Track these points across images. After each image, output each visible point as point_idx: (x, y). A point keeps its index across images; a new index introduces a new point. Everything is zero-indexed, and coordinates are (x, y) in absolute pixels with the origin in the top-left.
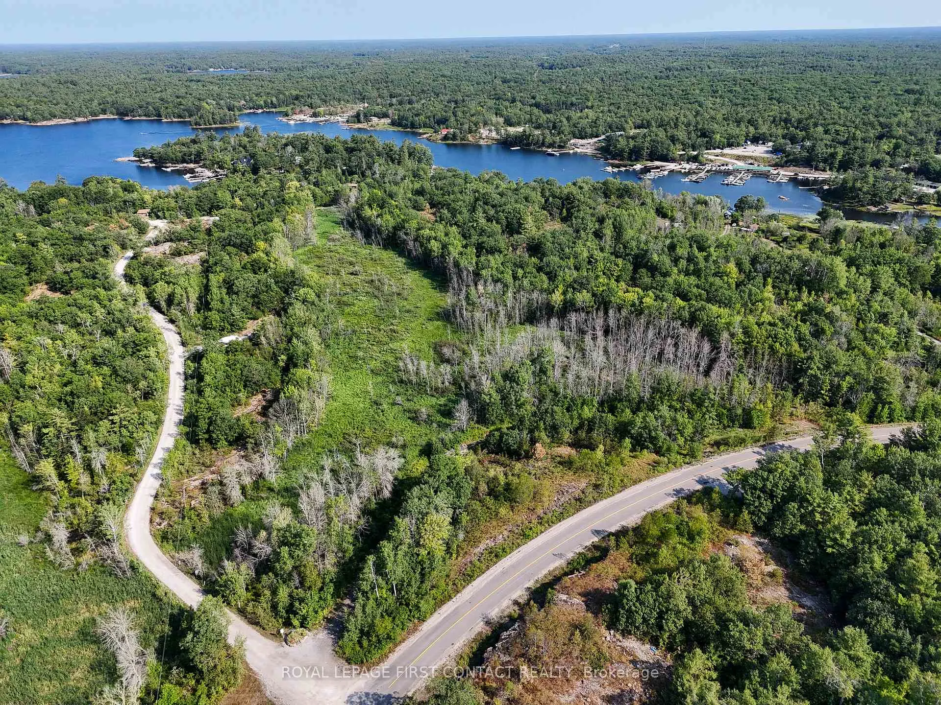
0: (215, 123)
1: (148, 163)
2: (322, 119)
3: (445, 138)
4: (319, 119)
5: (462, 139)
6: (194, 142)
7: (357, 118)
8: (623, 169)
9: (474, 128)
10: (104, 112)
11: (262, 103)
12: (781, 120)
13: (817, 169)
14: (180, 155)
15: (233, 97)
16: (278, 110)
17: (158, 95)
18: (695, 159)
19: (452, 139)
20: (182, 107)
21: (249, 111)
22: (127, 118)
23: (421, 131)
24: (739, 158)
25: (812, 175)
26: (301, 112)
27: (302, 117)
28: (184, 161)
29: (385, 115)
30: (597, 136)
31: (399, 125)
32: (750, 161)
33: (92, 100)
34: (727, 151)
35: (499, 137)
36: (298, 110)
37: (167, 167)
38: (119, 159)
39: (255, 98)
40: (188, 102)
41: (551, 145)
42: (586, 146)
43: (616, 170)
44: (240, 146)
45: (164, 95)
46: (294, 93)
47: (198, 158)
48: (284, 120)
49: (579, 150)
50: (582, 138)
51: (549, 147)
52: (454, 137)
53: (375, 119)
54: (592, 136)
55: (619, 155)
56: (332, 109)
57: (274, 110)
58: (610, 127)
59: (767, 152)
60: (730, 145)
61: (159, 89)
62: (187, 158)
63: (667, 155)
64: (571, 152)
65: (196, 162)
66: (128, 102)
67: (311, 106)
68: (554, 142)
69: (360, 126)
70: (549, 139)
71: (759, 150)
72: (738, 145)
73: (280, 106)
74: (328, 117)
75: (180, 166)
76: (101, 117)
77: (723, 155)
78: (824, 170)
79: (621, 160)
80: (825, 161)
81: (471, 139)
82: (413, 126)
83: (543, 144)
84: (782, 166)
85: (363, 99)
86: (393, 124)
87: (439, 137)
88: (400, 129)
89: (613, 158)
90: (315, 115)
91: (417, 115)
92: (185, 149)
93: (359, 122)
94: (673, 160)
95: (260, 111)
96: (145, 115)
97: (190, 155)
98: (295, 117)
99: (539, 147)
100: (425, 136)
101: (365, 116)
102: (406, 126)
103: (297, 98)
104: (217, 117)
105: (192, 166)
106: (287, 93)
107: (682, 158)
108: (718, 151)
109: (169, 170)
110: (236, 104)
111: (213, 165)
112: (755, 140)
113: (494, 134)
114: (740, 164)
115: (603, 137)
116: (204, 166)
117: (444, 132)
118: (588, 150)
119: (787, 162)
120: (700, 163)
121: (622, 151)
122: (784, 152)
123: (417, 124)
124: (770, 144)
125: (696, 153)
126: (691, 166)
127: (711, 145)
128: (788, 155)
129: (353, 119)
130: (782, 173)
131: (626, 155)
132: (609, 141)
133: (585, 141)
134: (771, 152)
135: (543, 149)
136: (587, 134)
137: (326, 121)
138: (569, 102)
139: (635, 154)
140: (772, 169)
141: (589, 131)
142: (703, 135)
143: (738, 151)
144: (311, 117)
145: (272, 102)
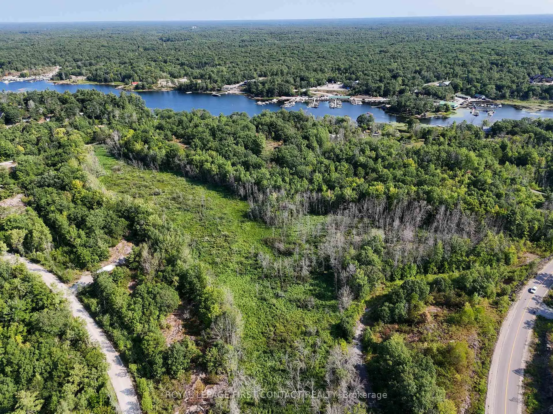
3: (137, 88)
4: (26, 79)
5: (149, 89)
7: (60, 76)
8: (267, 102)
9: (155, 81)
12: (336, 69)
13: (373, 96)
18: (305, 94)
19: (141, 89)
23: (113, 84)
24: (328, 92)
25: (372, 99)
26: (10, 74)
27: (11, 77)
29: (80, 74)
30: (238, 83)
31: (95, 80)
32: (335, 93)
34: (319, 88)
35: (174, 86)
36: (7, 73)
41: (213, 89)
42: (234, 89)
43: (264, 103)
49: (231, 92)
50: (229, 84)
51: (211, 91)
52: (143, 87)
53: (73, 77)
54: (235, 83)
55: (259, 94)
56: (34, 71)
58: (244, 77)
59: (340, 87)
60: (319, 85)
63: (288, 92)
64: (226, 93)
67: (17, 70)
68: (214, 88)
69: (64, 82)
70: (210, 86)
71: (336, 87)
72: (324, 84)
74: (33, 76)
77: (319, 91)
78: (376, 96)
79: (262, 97)
80: (376, 91)
81: (154, 88)
82: (106, 80)
83: (207, 89)
84: (354, 95)
85: (54, 64)
86: (89, 79)
87: (132, 87)
88: (96, 83)
89: (257, 95)
90: (22, 76)
91: (107, 73)
93: (62, 79)
94: (293, 95)
98: (5, 78)
99: (204, 91)
100: (120, 87)
101: (66, 75)
102: (100, 81)
107: (297, 94)
108: (314, 88)
112: (330, 81)
113: (170, 84)
114: (330, 96)
115: (242, 83)
117: (135, 84)
118: (237, 92)
119: (355, 93)
120: (309, 96)
121: (262, 91)
122: (351, 87)
123: (109, 79)
124: (339, 83)
125: (304, 90)
126: (305, 98)
127: (309, 85)
128: (354, 89)
129: (56, 77)
130: (356, 99)
131: (265, 94)
132: (249, 85)
133: (231, 86)
134: (343, 87)
135: (208, 92)
136: (231, 81)
137: (34, 80)
138: (204, 62)
139: (270, 93)
140: (349, 97)
141: (233, 79)
142: (302, 79)
143: (324, 88)
144: (19, 77)
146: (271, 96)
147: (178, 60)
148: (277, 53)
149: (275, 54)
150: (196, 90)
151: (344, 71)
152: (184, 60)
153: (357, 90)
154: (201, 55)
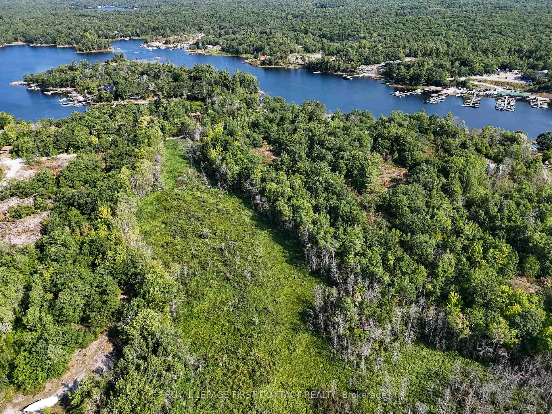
0: (94, 49)
1: (34, 87)
2: (172, 46)
3: (263, 63)
4: (169, 46)
5: (276, 64)
6: (71, 69)
7: (197, 45)
8: (408, 93)
9: (284, 55)
10: (16, 40)
11: (129, 32)
14: (58, 80)
15: (108, 28)
16: (141, 38)
17: (56, 27)
18: (463, 85)
19: (268, 64)
20: (71, 37)
21: (120, 39)
22: (32, 45)
23: (244, 56)
24: (497, 83)
26: (157, 40)
27: (157, 44)
28: (62, 86)
29: (217, 44)
30: (378, 63)
31: (228, 51)
32: (508, 87)
33: (7, 31)
34: (485, 77)
35: (303, 63)
36: (154, 39)
37: (48, 91)
38: (13, 83)
39: (125, 29)
40: (76, 33)
41: (345, 70)
42: (371, 71)
43: (403, 94)
44: (106, 73)
45: (60, 27)
46: (153, 25)
47: (73, 83)
48: (144, 46)
49: (366, 75)
50: (367, 64)
51: (343, 72)
52: (270, 63)
53: (210, 46)
54: (374, 63)
55: (401, 80)
56: (179, 38)
57: (138, 38)
58: (387, 56)
59: (517, 78)
60: (487, 72)
61: (58, 23)
62: (64, 83)
63: (440, 81)
64: (361, 76)
65: (72, 86)
66: (33, 32)
67: (164, 36)
68: (347, 68)
69: (199, 51)
70: (343, 66)
71: (510, 77)
72: (493, 72)
73: (142, 35)
74: (176, 44)
75: (59, 90)
76: (14, 43)
77: (484, 81)
79: (403, 85)
81: (282, 64)
82: (238, 52)
83: (339, 69)
84: (536, 92)
85: (200, 31)
86: (223, 50)
87: (259, 62)
88: (228, 54)
89: (397, 82)
90: (167, 43)
91: (241, 44)
92: (63, 76)
93: (198, 48)
94: (445, 86)
95: (128, 39)
96: (45, 43)
97: (67, 81)
98: (152, 44)
99: (335, 72)
100: (248, 61)
101: (203, 44)
102: (232, 53)
103: (154, 29)
104: (95, 45)
105: (68, 89)
106: (147, 25)
107: (452, 84)
108: (478, 77)
109: (49, 93)
110: (111, 33)
111: (84, 90)
112: (503, 67)
113: (299, 61)
114: (500, 90)
115: (383, 64)
116: (77, 91)
117: (262, 59)
118: (374, 75)
119: (540, 89)
120: (468, 88)
121: (404, 78)
122: (533, 80)
123: (241, 51)
124: (516, 71)
125: (462, 79)
126: (461, 91)
127: (472, 72)
128: (539, 83)
129: (194, 46)
130: (539, 98)
131: (407, 81)
132: (390, 68)
133: (369, 67)
134: (522, 78)
135: (340, 73)
136: (370, 60)
137: (174, 47)
138: (347, 34)
139: (415, 80)
140: (528, 94)
141: (372, 59)
142: (464, 63)
143: (494, 77)
144: (164, 44)
145: (136, 32)
146: (416, 85)
147: (320, 30)
148: (439, 24)
149: (436, 26)
150: (327, 69)
151: (528, 54)
152: (325, 31)
153: (543, 85)
154: (347, 25)
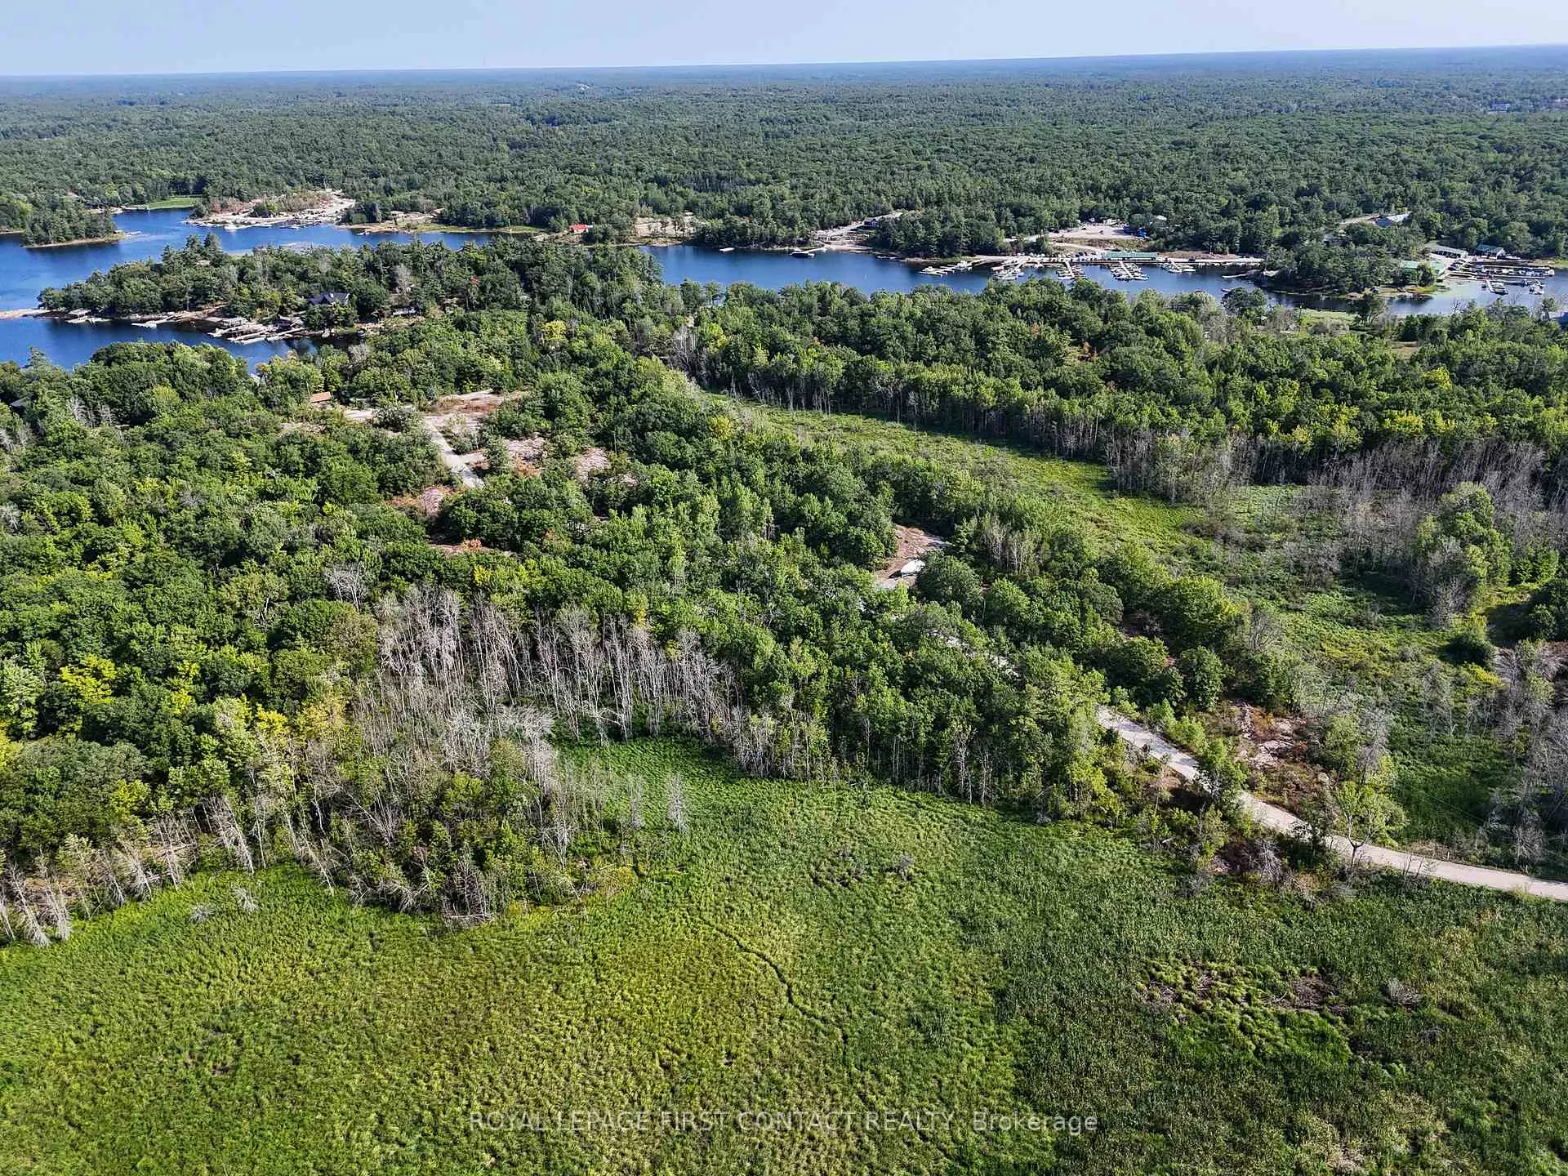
2: (281, 219)
5: (619, 240)
7: (362, 215)
8: (948, 269)
13: (1215, 252)
18: (1037, 248)
19: (602, 241)
24: (1092, 243)
25: (1216, 260)
26: (224, 207)
27: (229, 217)
30: (847, 224)
31: (460, 223)
32: (1113, 247)
34: (1062, 233)
35: (682, 234)
36: (219, 206)
42: (839, 240)
43: (941, 271)
49: (833, 247)
50: (826, 228)
51: (783, 244)
52: (606, 237)
53: (399, 214)
54: (839, 224)
55: (917, 248)
57: (143, 207)
58: (859, 209)
59: (1119, 232)
60: (1064, 226)
63: (992, 245)
64: (824, 249)
67: (239, 197)
68: (792, 237)
69: (375, 228)
70: (780, 234)
71: (1107, 230)
72: (1074, 225)
74: (290, 215)
77: (1068, 240)
78: (1223, 252)
79: (925, 257)
80: (1220, 240)
82: (491, 222)
84: (1163, 251)
86: (445, 221)
87: (574, 238)
88: (464, 229)
89: (912, 253)
90: (261, 213)
93: (372, 220)
94: (1003, 252)
99: (769, 245)
100: (539, 238)
101: (385, 209)
102: (477, 224)
107: (1016, 249)
108: (1055, 235)
112: (1085, 216)
113: (671, 230)
114: (1102, 252)
115: (856, 225)
117: (579, 230)
118: (850, 246)
119: (1167, 244)
120: (1047, 253)
121: (927, 243)
122: (1149, 231)
123: (499, 219)
124: (1110, 221)
125: (1030, 239)
126: (1039, 260)
127: (1038, 226)
128: (1161, 235)
129: (357, 216)
130: (1173, 260)
131: (934, 249)
132: (884, 229)
133: (832, 233)
134: (1126, 232)
135: (776, 248)
136: (830, 219)
139: (949, 246)
140: (1153, 254)
141: (831, 216)
142: (1017, 212)
143: (1079, 233)
144: (253, 216)
145: (135, 192)
146: (951, 255)
150: (746, 242)
151: (1111, 193)
153: (1170, 238)
